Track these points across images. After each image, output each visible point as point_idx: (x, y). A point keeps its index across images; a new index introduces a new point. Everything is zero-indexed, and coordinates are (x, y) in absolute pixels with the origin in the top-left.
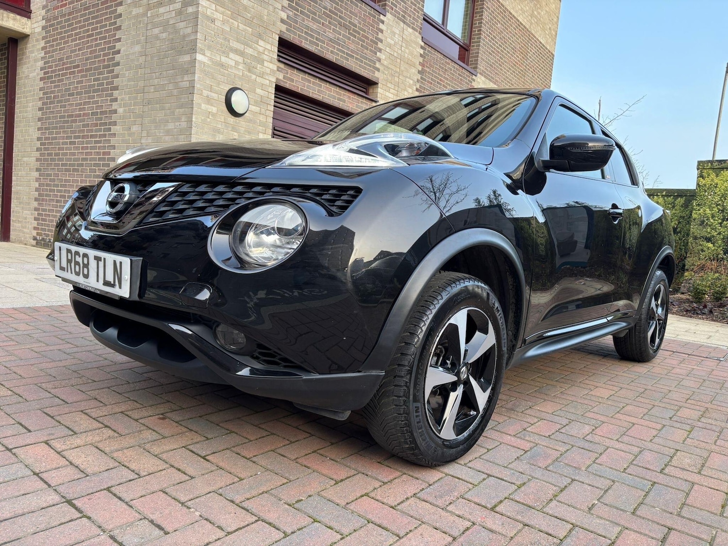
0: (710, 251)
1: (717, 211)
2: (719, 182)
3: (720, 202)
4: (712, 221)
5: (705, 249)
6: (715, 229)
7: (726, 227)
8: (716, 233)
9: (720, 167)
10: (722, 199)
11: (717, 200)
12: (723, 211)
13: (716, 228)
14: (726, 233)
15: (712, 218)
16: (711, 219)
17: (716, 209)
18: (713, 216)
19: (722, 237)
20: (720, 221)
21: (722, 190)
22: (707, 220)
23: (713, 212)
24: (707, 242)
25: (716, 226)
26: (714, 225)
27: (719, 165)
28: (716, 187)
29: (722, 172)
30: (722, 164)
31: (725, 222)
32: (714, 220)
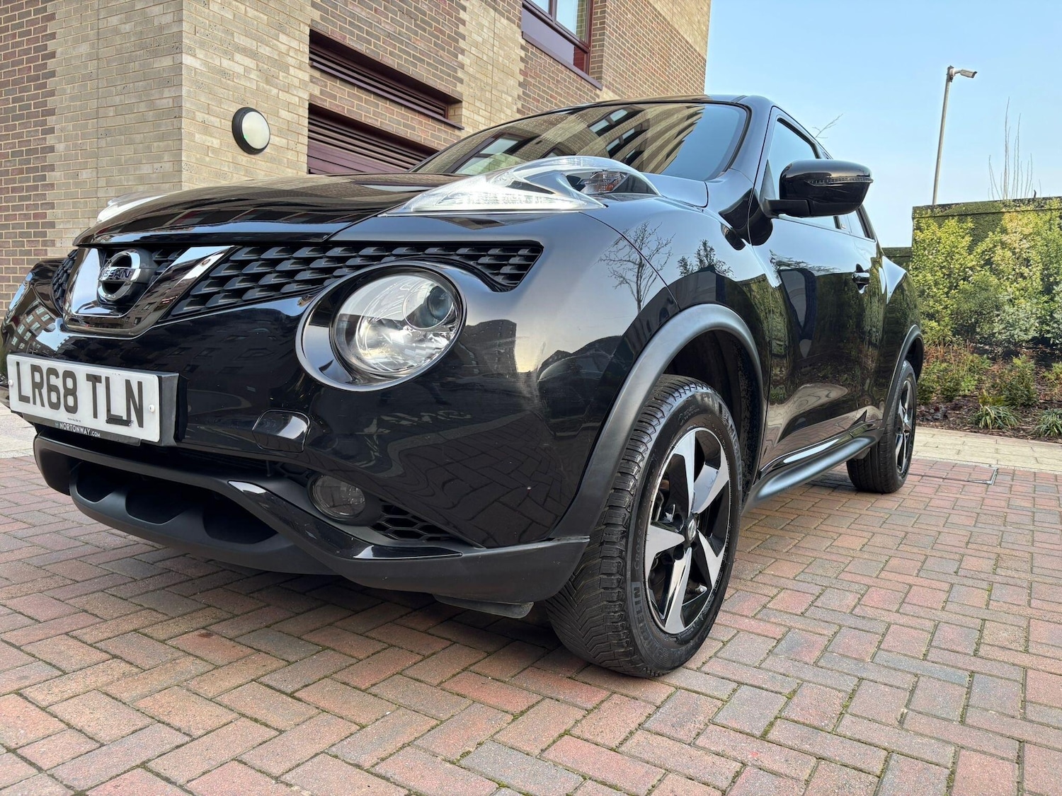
0: (933, 332)
1: (942, 276)
2: (943, 235)
3: (944, 264)
4: (935, 290)
6: (940, 302)
7: (955, 298)
8: (941, 307)
9: (944, 214)
10: (948, 258)
11: (941, 260)
12: (949, 276)
13: (941, 300)
14: (954, 306)
15: (935, 286)
16: (933, 287)
17: (940, 274)
18: (936, 284)
19: (949, 312)
20: (946, 290)
21: (948, 247)
22: (928, 289)
23: (936, 277)
24: (930, 320)
25: (941, 296)
26: (938, 295)
27: (942, 211)
28: (939, 243)
29: (947, 221)
30: (946, 210)
31: (953, 291)
32: (938, 289)
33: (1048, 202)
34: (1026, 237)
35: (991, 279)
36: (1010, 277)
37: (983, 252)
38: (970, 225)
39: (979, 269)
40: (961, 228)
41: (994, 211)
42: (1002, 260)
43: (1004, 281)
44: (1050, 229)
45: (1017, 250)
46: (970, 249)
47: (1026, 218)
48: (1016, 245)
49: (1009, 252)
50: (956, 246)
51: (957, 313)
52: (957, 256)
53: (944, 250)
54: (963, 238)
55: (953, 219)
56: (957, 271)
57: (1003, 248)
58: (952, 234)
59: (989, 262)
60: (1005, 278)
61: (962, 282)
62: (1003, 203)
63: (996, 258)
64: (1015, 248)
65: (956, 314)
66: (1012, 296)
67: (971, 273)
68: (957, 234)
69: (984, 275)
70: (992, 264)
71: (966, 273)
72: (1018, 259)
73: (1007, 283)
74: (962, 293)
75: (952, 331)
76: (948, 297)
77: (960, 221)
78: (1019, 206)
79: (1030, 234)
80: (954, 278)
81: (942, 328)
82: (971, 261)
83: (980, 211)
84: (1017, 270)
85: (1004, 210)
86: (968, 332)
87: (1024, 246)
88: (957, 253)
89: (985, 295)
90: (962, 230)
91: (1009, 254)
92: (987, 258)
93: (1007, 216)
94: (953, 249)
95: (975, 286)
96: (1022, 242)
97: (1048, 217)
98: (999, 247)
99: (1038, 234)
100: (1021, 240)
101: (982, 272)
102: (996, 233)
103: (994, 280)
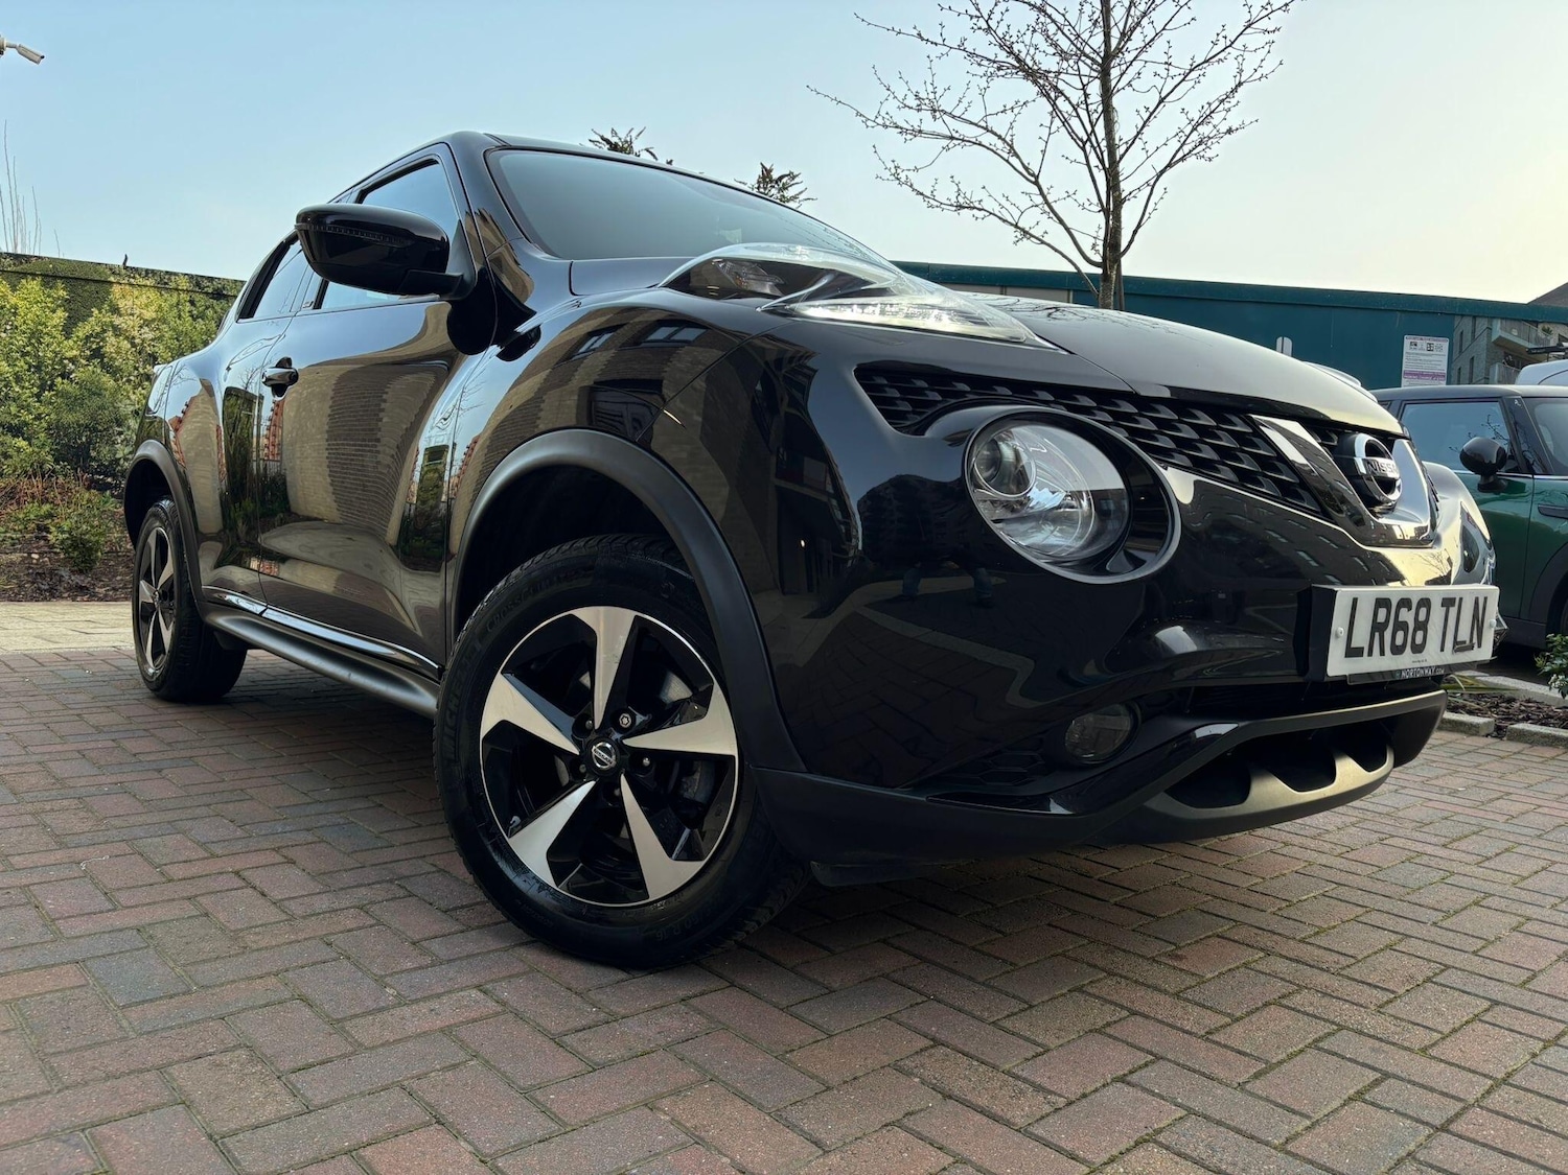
0: (22, 456)
1: (26, 367)
2: (20, 303)
3: (28, 349)
4: (17, 389)
5: (11, 451)
6: (27, 408)
7: (51, 403)
8: (31, 417)
9: (18, 269)
10: (33, 341)
11: (21, 342)
12: (38, 368)
13: (29, 405)
15: (16, 383)
16: (14, 384)
17: (22, 363)
18: (18, 379)
20: (35, 390)
21: (30, 322)
22: (6, 386)
23: (17, 369)
24: (14, 436)
25: (29, 400)
26: (23, 397)
27: (14, 264)
28: (15, 314)
29: (24, 281)
30: (21, 263)
31: (47, 393)
32: (23, 388)
33: (173, 278)
34: (147, 323)
35: (104, 379)
36: (132, 378)
37: (87, 337)
38: (62, 293)
39: (84, 362)
40: (49, 296)
41: (98, 278)
42: (118, 353)
43: (124, 384)
44: (180, 317)
45: (137, 341)
46: (67, 331)
47: (144, 296)
48: (136, 333)
49: (126, 342)
50: (44, 323)
51: (57, 427)
52: (47, 339)
53: (25, 326)
54: (54, 311)
55: (33, 279)
56: (50, 362)
57: (117, 336)
58: (36, 303)
59: (97, 354)
60: (124, 379)
61: (60, 379)
62: (111, 269)
63: (109, 349)
64: (133, 338)
65: (55, 430)
66: (137, 406)
67: (73, 367)
68: (43, 304)
69: (93, 372)
70: (102, 357)
71: (65, 367)
72: (140, 353)
73: (129, 387)
74: (62, 396)
75: (53, 455)
76: (39, 401)
77: (45, 284)
78: (134, 278)
79: (153, 320)
80: (47, 373)
81: (36, 450)
82: (70, 348)
83: (77, 275)
84: (140, 370)
85: (112, 279)
86: (78, 457)
87: (146, 336)
88: (46, 333)
89: (97, 401)
90: (51, 299)
91: (126, 345)
92: (94, 347)
93: (116, 289)
94: (40, 327)
95: (81, 387)
96: (143, 331)
97: (175, 300)
98: (111, 333)
99: (164, 321)
100: (141, 327)
101: (90, 368)
102: (103, 311)
103: (108, 381)
